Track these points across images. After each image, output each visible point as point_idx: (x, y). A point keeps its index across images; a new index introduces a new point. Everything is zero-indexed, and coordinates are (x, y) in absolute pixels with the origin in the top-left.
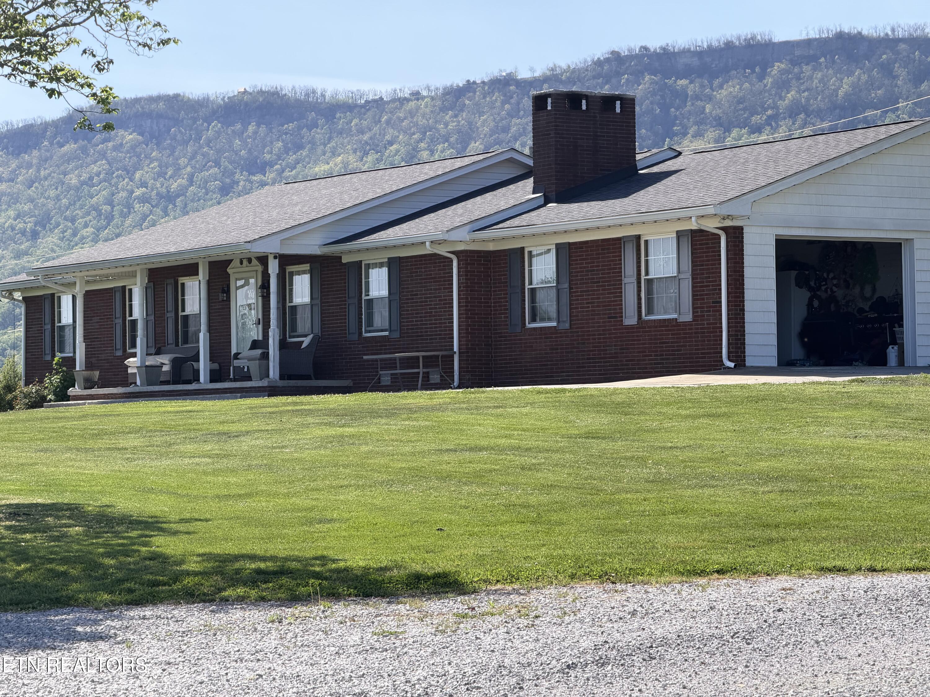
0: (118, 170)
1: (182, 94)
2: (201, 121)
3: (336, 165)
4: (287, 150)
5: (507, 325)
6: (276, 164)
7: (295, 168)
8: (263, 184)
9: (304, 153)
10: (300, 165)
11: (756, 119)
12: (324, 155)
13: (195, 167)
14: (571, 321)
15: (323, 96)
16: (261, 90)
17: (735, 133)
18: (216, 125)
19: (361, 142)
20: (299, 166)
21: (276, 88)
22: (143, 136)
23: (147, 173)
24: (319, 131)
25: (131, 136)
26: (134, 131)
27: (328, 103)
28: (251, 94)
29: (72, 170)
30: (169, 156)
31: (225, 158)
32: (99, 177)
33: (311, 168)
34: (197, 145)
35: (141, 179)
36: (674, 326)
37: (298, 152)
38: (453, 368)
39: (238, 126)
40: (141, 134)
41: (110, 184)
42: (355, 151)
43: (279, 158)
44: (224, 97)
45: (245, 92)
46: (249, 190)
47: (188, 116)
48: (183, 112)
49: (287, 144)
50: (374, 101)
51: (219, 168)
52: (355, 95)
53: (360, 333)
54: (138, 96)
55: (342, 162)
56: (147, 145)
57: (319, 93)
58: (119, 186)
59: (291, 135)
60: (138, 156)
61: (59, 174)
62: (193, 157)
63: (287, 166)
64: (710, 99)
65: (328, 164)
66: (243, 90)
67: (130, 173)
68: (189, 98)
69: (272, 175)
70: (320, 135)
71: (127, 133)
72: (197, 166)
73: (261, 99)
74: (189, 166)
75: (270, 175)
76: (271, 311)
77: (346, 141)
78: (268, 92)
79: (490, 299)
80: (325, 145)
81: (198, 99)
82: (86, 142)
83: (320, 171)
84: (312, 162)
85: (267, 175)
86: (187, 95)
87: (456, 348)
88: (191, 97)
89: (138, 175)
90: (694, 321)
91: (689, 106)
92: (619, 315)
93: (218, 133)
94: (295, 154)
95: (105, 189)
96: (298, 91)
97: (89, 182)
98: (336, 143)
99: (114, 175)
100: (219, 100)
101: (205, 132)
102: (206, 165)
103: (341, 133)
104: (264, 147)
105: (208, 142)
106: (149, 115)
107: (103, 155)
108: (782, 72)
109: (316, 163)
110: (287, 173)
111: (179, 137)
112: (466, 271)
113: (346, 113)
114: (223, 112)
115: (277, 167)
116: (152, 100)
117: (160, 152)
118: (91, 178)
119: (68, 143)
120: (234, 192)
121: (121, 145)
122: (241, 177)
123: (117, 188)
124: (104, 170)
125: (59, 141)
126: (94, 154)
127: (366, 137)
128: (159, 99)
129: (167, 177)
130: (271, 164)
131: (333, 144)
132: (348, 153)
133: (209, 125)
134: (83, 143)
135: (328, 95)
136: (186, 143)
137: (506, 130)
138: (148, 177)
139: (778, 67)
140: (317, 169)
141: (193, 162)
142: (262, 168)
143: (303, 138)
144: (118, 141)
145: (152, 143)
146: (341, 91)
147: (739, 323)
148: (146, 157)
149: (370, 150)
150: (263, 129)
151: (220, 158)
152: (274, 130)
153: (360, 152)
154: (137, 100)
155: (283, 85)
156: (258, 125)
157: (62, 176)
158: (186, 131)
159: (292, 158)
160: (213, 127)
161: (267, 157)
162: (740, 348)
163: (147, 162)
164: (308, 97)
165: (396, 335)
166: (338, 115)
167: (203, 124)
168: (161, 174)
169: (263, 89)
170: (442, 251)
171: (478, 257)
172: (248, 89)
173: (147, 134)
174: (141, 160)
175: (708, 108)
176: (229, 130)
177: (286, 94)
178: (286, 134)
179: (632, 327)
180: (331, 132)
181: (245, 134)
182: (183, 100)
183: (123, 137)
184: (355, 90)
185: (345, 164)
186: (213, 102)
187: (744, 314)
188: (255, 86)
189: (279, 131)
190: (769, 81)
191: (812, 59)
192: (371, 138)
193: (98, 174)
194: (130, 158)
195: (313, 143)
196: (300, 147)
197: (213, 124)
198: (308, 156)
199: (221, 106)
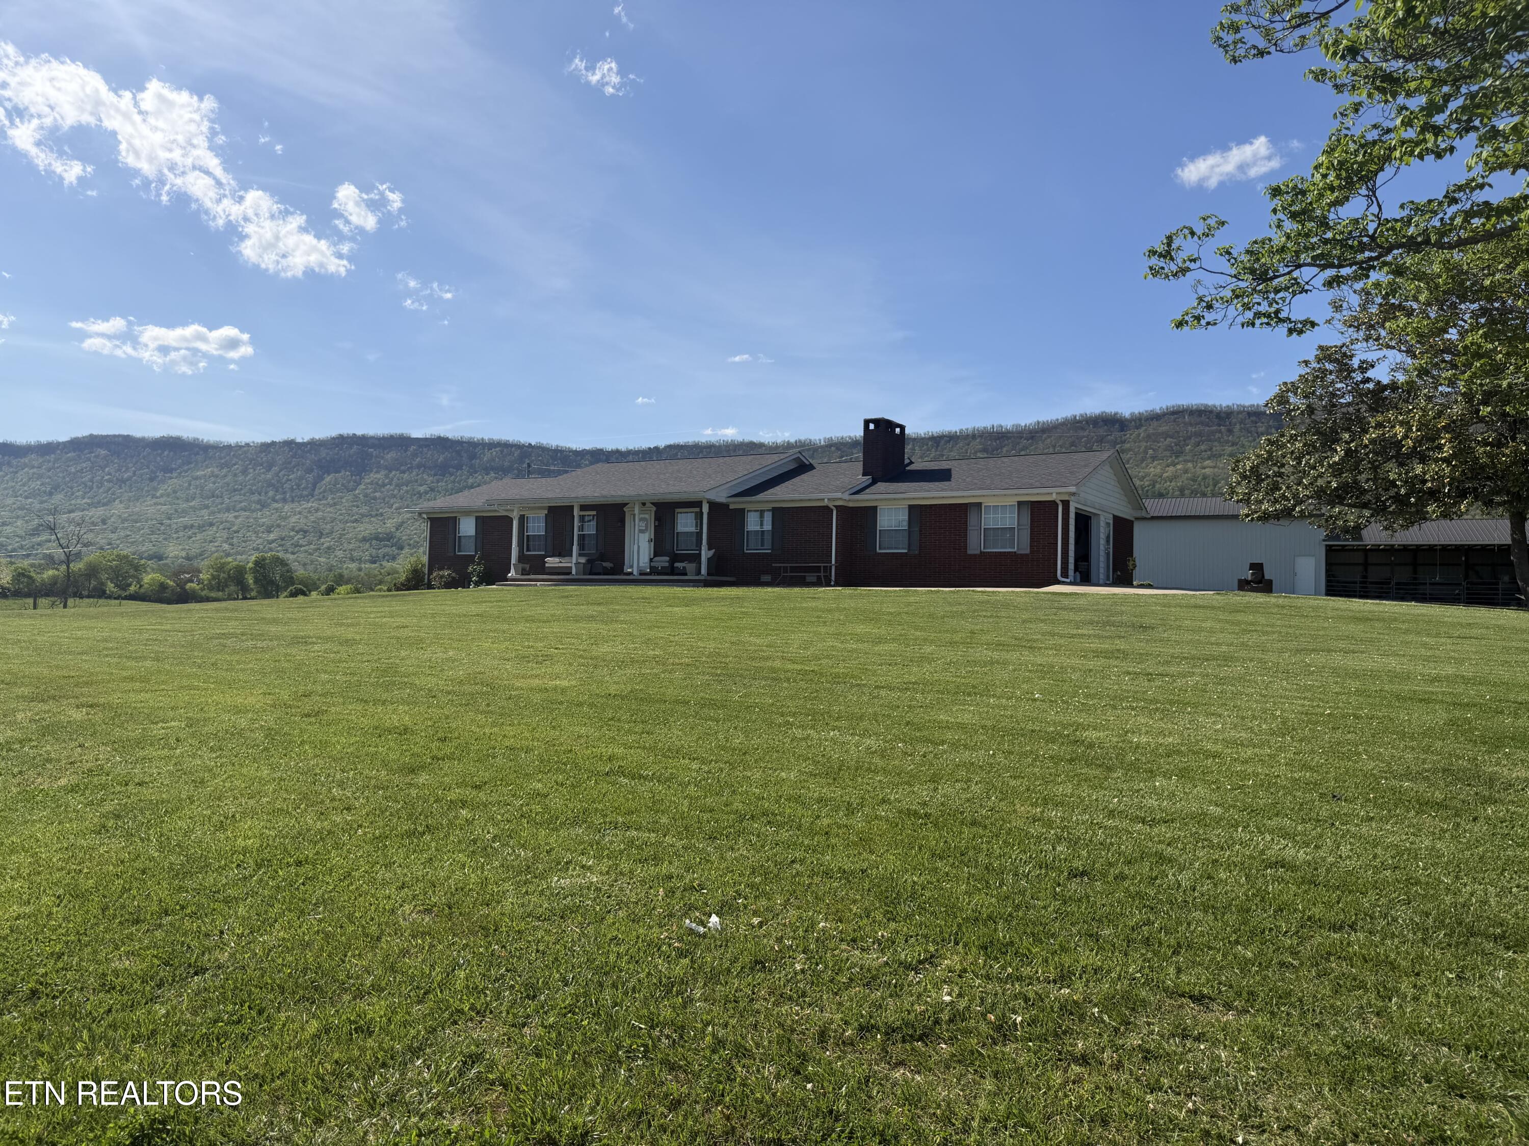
0: (96, 466)
4: (183, 464)
8: (171, 478)
9: (192, 466)
11: (402, 468)
12: (202, 467)
14: (921, 549)
17: (393, 473)
19: (220, 463)
22: (110, 453)
24: (200, 456)
25: (104, 452)
26: (105, 450)
29: (72, 465)
30: (123, 462)
31: (152, 465)
34: (138, 458)
35: (108, 472)
39: (159, 451)
40: (109, 451)
41: (92, 473)
43: (179, 467)
49: (184, 461)
51: (149, 470)
56: (112, 457)
59: (186, 457)
60: (107, 461)
61: (65, 466)
62: (135, 464)
64: (383, 458)
67: (103, 468)
70: (200, 459)
71: (102, 450)
72: (138, 468)
74: (133, 467)
75: (175, 475)
77: (213, 462)
80: (203, 463)
84: (196, 470)
87: (833, 562)
89: (107, 470)
91: (374, 460)
93: (149, 454)
94: (187, 466)
97: (81, 471)
98: (208, 463)
99: (94, 469)
101: (142, 453)
102: (142, 467)
103: (211, 459)
104: (172, 461)
105: (144, 458)
107: (89, 459)
108: (414, 450)
111: (129, 454)
116: (115, 436)
117: (119, 460)
118: (82, 469)
121: (99, 455)
122: (160, 475)
124: (89, 466)
126: (84, 458)
127: (223, 461)
128: (119, 436)
129: (122, 471)
130: (176, 469)
131: (206, 463)
136: (132, 457)
137: (290, 463)
138: (112, 471)
139: (413, 448)
141: (136, 466)
143: (192, 459)
144: (97, 453)
145: (114, 456)
148: (111, 462)
150: (172, 453)
151: (150, 465)
152: (177, 455)
154: (107, 436)
156: (169, 452)
158: (132, 451)
159: (186, 468)
161: (174, 466)
163: (112, 464)
165: (782, 553)
168: (119, 470)
173: (112, 451)
174: (109, 463)
175: (382, 462)
176: (155, 453)
178: (183, 457)
180: (206, 458)
181: (163, 455)
183: (100, 452)
185: (212, 472)
189: (180, 455)
190: (409, 453)
191: (427, 446)
192: (225, 462)
193: (86, 468)
194: (103, 461)
195: (196, 462)
196: (191, 463)
198: (194, 467)
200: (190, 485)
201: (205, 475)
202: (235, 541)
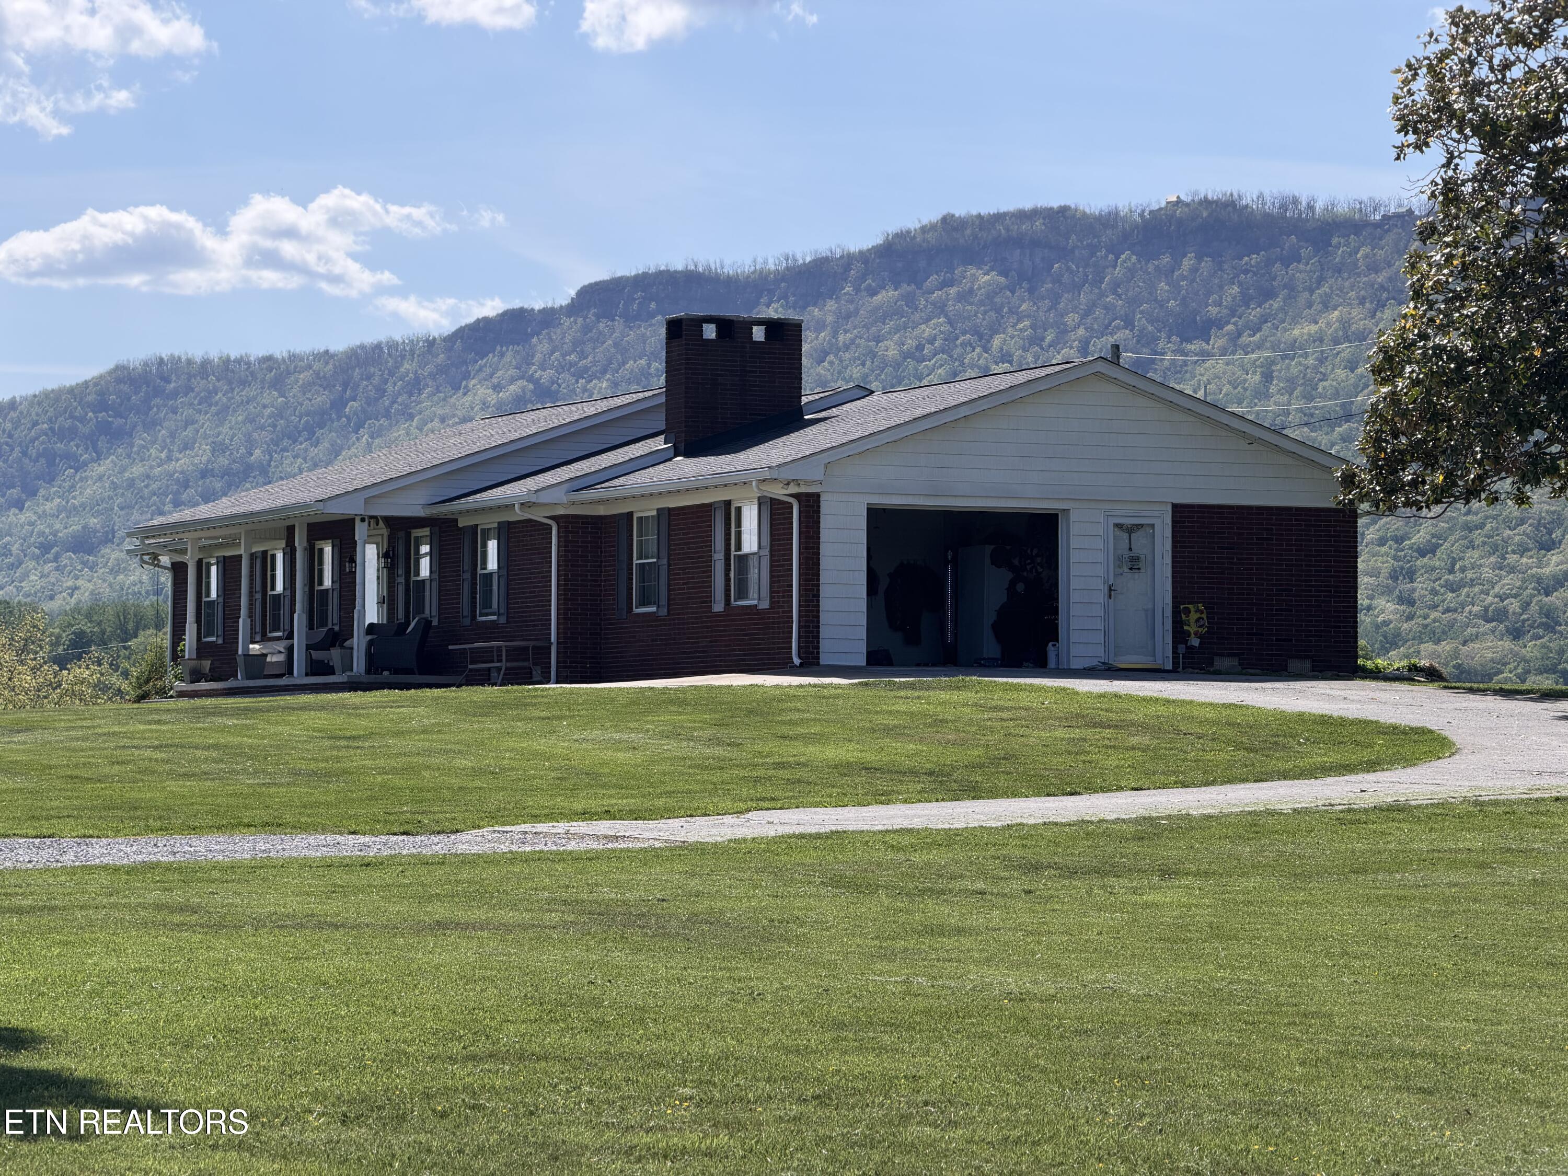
0: (964, 333)
1: (1073, 206)
2: (1104, 251)
3: (1329, 325)
4: (1246, 300)
5: (614, 609)
6: (1228, 323)
7: (1259, 329)
8: (1205, 355)
9: (1276, 304)
10: (1269, 324)
12: (1310, 307)
13: (1092, 329)
14: (669, 605)
15: (1311, 207)
16: (1206, 198)
18: (1127, 258)
19: (1372, 286)
20: (1266, 327)
21: (1232, 195)
22: (1006, 277)
23: (1012, 337)
24: (1301, 266)
25: (987, 278)
26: (992, 269)
27: (1318, 220)
28: (1187, 205)
29: (890, 333)
30: (1049, 310)
31: (1142, 312)
32: (932, 344)
33: (1285, 330)
34: (1097, 291)
35: (1002, 349)
36: (755, 614)
37: (1265, 302)
38: (550, 663)
39: (1166, 259)
40: (1003, 273)
41: (951, 356)
42: (1362, 302)
43: (1233, 313)
44: (1143, 211)
45: (1179, 201)
46: (1181, 366)
47: (1082, 242)
48: (1074, 237)
49: (1248, 289)
50: (1398, 216)
51: (1131, 330)
52: (1366, 206)
53: (474, 617)
54: (1002, 211)
55: (1340, 320)
56: (1013, 292)
57: (1304, 203)
58: (966, 361)
59: (1255, 274)
60: (998, 311)
61: (868, 340)
62: (1088, 313)
63: (1247, 326)
65: (1316, 323)
66: (1175, 199)
67: (983, 339)
68: (1084, 213)
69: (1220, 343)
70: (1303, 275)
71: (981, 272)
72: (1096, 326)
73: (1205, 214)
74: (1082, 327)
75: (1218, 342)
76: (357, 587)
77: (1347, 284)
78: (1217, 202)
79: (600, 576)
80: (1312, 292)
81: (1100, 215)
82: (913, 286)
83: (1302, 335)
84: (1288, 319)
85: (1211, 343)
86: (1081, 208)
87: (553, 637)
88: (1088, 211)
89: (997, 342)
90: (772, 607)
92: (707, 600)
93: (1132, 271)
94: (1260, 306)
95: (941, 366)
96: (1268, 199)
97: (917, 354)
98: (1331, 288)
99: (958, 342)
100: (1136, 216)
101: (1110, 270)
102: (1110, 324)
103: (1339, 271)
104: (1208, 294)
105: (1116, 285)
106: (1018, 242)
107: (941, 309)
109: (1295, 321)
110: (1245, 339)
111: (1066, 278)
112: (565, 541)
113: (1349, 236)
114: (1140, 237)
115: (1230, 327)
116: (1022, 216)
117: (1035, 303)
118: (920, 348)
119: (884, 288)
120: (1156, 370)
121: (971, 291)
122: (1167, 345)
123: (962, 364)
124: (942, 333)
125: (870, 285)
126: (925, 307)
127: (1381, 278)
128: (1035, 213)
129: (1045, 345)
130: (1219, 324)
131: (1325, 289)
132: (1351, 304)
133: (1117, 258)
134: (909, 289)
135: (1319, 206)
136: (1077, 288)
138: (1013, 345)
140: (1296, 332)
141: (1089, 320)
142: (1204, 330)
143: (1274, 279)
144: (966, 285)
145: (1021, 288)
146: (1342, 200)
147: (812, 611)
148: (1011, 311)
149: (1388, 299)
150: (1207, 265)
151: (1134, 312)
152: (1226, 267)
153: (1372, 302)
154: (999, 218)
155: (1243, 191)
156: (1199, 258)
157: (872, 344)
158: (1078, 267)
159: (1254, 313)
160: (1124, 262)
161: (1213, 311)
162: (812, 642)
163: (1013, 320)
164: (1286, 211)
165: (503, 620)
166: (1335, 241)
167: (1107, 256)
168: (1035, 340)
169: (1210, 197)
170: (539, 516)
171: (583, 523)
172: (1183, 198)
173: (1014, 273)
174: (1003, 317)
176: (1150, 265)
177: (1247, 206)
178: (1246, 272)
179: (718, 615)
180: (1323, 269)
181: (1176, 273)
182: (1074, 216)
183: (974, 278)
184: (1365, 198)
185: (1345, 324)
186: (1125, 219)
187: (818, 601)
188: (1196, 193)
189: (1234, 268)
192: (1390, 279)
193: (932, 341)
194: (985, 312)
195: (1291, 287)
196: (1269, 294)
197: (1123, 256)
198: (1281, 309)
199: (1137, 226)
200: (1268, 377)
201: (1319, 339)
202: (1421, 586)
